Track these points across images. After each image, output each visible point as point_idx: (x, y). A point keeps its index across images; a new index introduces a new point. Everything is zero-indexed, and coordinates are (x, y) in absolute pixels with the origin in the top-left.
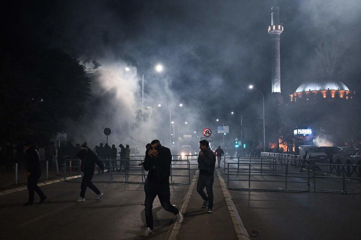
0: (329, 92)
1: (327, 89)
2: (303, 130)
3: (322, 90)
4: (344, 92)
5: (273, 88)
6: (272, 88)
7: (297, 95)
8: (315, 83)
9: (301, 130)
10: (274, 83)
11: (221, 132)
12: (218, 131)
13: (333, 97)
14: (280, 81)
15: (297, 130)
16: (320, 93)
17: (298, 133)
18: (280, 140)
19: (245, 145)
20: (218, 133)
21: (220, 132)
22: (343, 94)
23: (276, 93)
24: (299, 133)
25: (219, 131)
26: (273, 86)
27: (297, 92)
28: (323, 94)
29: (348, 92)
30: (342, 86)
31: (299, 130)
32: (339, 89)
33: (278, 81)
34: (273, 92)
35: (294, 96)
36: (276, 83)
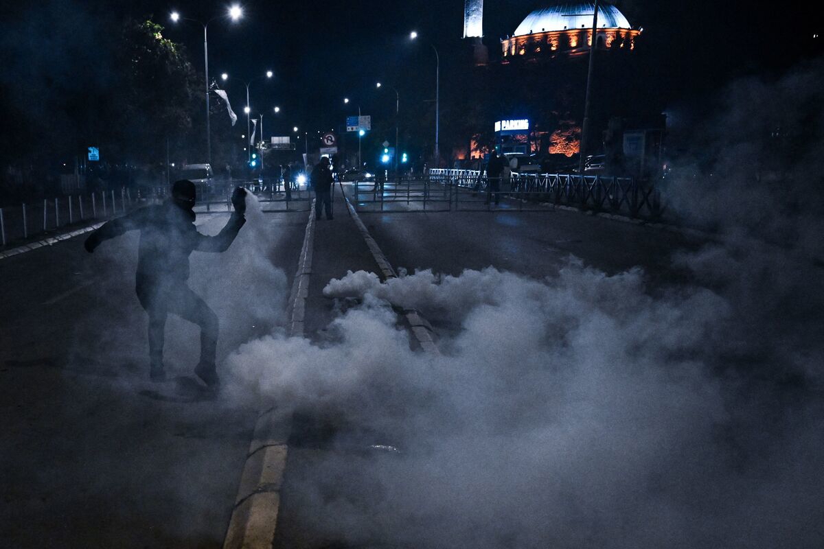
0: (583, 33)
1: (581, 27)
2: (512, 121)
3: (569, 30)
4: (616, 31)
6: (465, 26)
7: (517, 40)
8: (557, 12)
9: (508, 121)
10: (468, 15)
11: (354, 130)
12: (347, 127)
13: (590, 43)
14: (481, 10)
15: (499, 122)
16: (563, 36)
17: (501, 128)
18: (473, 143)
19: (406, 155)
20: (348, 130)
21: (352, 129)
22: (614, 37)
23: (473, 38)
24: (505, 127)
25: (350, 127)
26: (467, 22)
27: (516, 35)
28: (570, 37)
29: (626, 31)
30: (614, 17)
31: (504, 122)
32: (606, 27)
33: (478, 10)
34: (466, 37)
35: (510, 43)
36: (474, 16)
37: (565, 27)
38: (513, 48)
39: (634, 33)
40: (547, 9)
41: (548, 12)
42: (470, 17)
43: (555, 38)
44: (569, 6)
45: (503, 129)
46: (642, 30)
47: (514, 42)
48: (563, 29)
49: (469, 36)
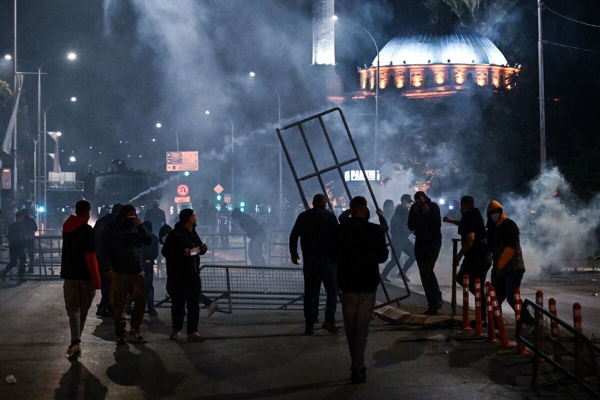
0: (450, 69)
1: (447, 62)
3: (434, 64)
4: (488, 68)
5: (316, 52)
6: (314, 51)
7: (376, 71)
8: (420, 42)
9: (357, 171)
10: (317, 39)
11: (177, 169)
12: (168, 166)
13: (460, 80)
15: (349, 172)
16: (428, 71)
17: (350, 179)
19: (242, 204)
20: (168, 170)
21: (174, 168)
22: (485, 74)
23: (323, 66)
24: (354, 178)
25: (171, 166)
26: (316, 46)
27: (375, 65)
28: (436, 72)
29: (500, 68)
30: (486, 51)
31: (353, 172)
32: (475, 63)
33: (328, 33)
34: (316, 65)
35: (369, 73)
36: (324, 40)
37: (429, 61)
38: (372, 81)
39: (510, 70)
40: (409, 38)
41: (411, 41)
42: (319, 42)
43: (419, 73)
44: (434, 35)
45: (352, 179)
46: (520, 66)
47: (372, 73)
48: (427, 63)
49: (319, 63)
